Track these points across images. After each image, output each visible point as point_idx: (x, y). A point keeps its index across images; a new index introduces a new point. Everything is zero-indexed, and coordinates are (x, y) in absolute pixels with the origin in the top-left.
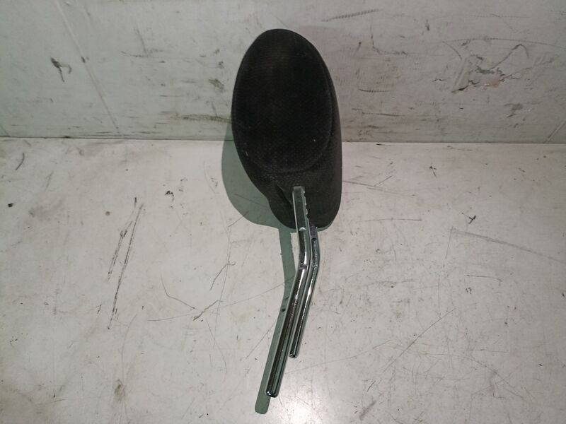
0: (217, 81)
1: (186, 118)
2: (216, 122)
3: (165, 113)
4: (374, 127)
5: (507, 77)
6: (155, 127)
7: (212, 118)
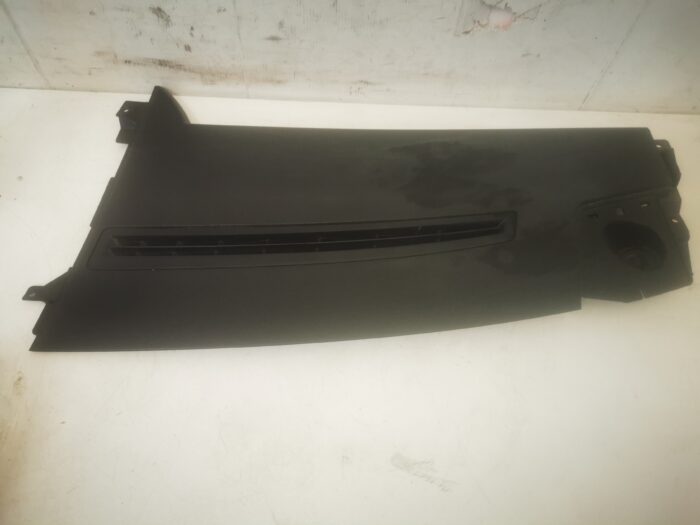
0: (159, 10)
1: (127, 62)
2: (168, 68)
3: (99, 54)
4: (367, 83)
5: (519, 17)
6: (90, 74)
7: (162, 63)
